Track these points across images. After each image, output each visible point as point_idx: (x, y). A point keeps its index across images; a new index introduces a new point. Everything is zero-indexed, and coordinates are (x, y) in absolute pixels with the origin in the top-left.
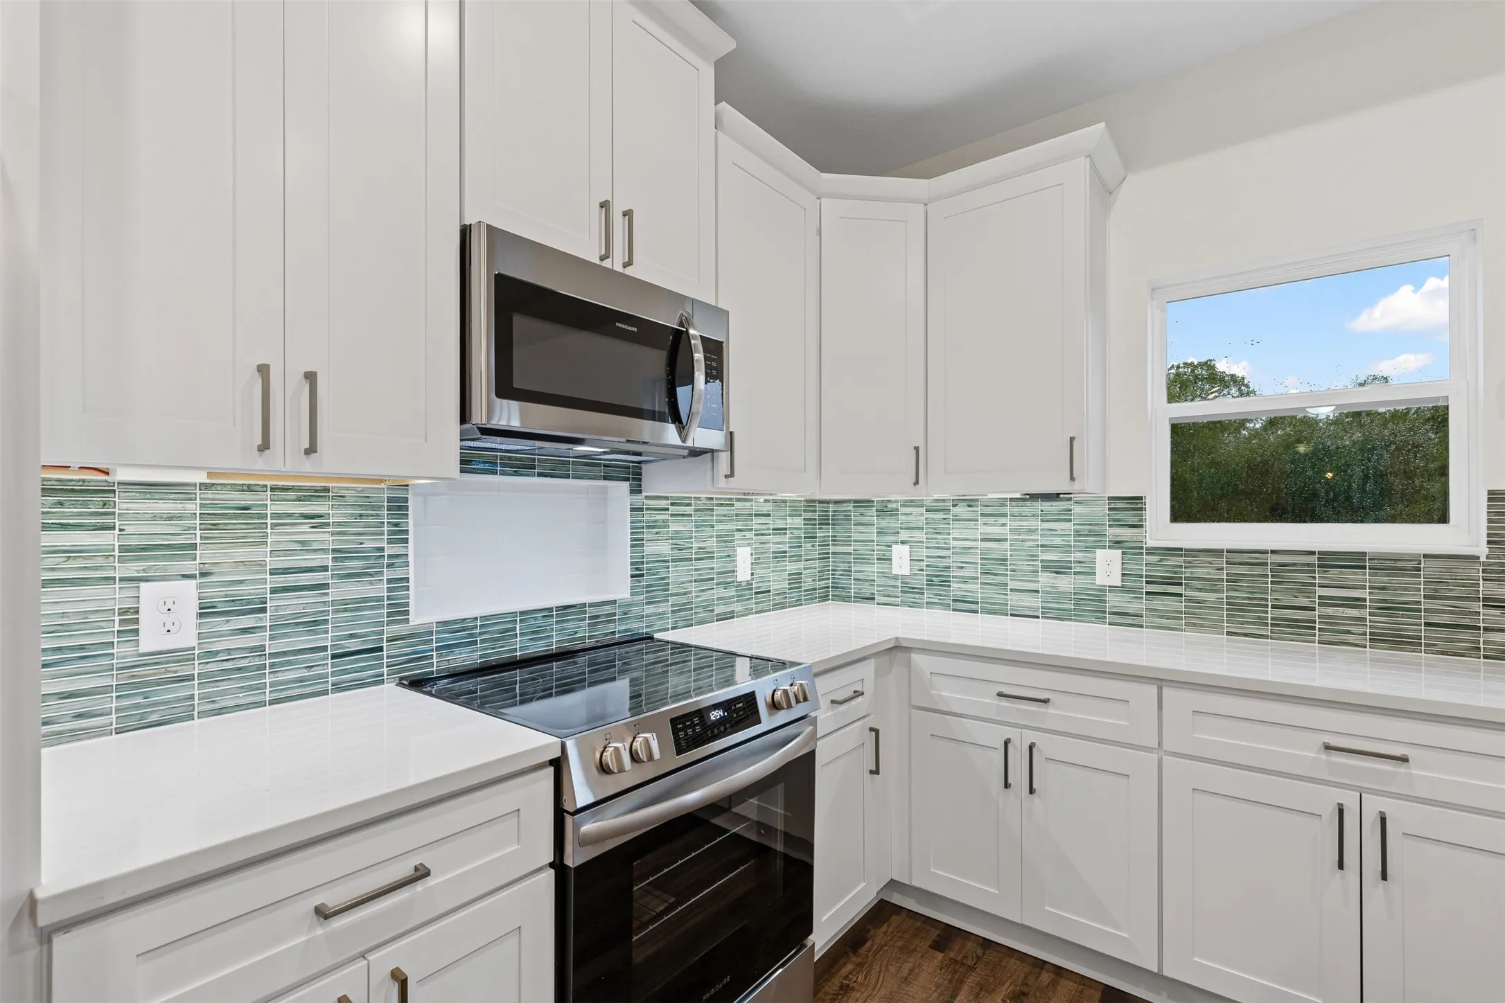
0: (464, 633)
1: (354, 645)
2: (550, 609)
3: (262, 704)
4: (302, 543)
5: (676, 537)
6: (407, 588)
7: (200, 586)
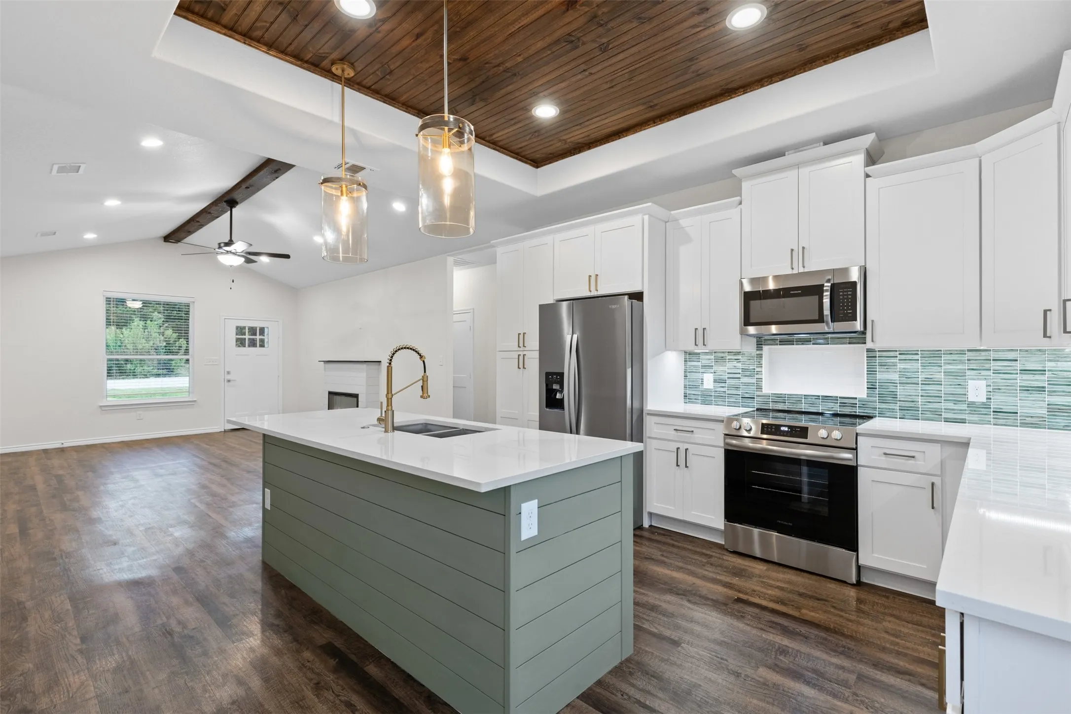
0: (780, 398)
1: (747, 395)
2: (819, 396)
3: (725, 406)
4: (735, 366)
5: (902, 373)
6: (762, 381)
7: (714, 375)
